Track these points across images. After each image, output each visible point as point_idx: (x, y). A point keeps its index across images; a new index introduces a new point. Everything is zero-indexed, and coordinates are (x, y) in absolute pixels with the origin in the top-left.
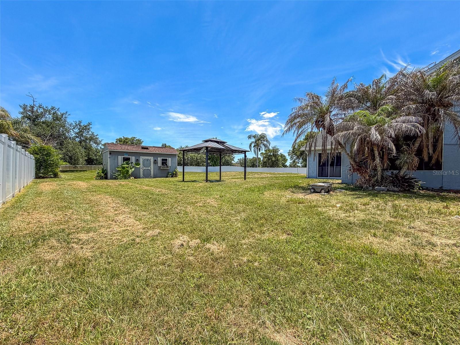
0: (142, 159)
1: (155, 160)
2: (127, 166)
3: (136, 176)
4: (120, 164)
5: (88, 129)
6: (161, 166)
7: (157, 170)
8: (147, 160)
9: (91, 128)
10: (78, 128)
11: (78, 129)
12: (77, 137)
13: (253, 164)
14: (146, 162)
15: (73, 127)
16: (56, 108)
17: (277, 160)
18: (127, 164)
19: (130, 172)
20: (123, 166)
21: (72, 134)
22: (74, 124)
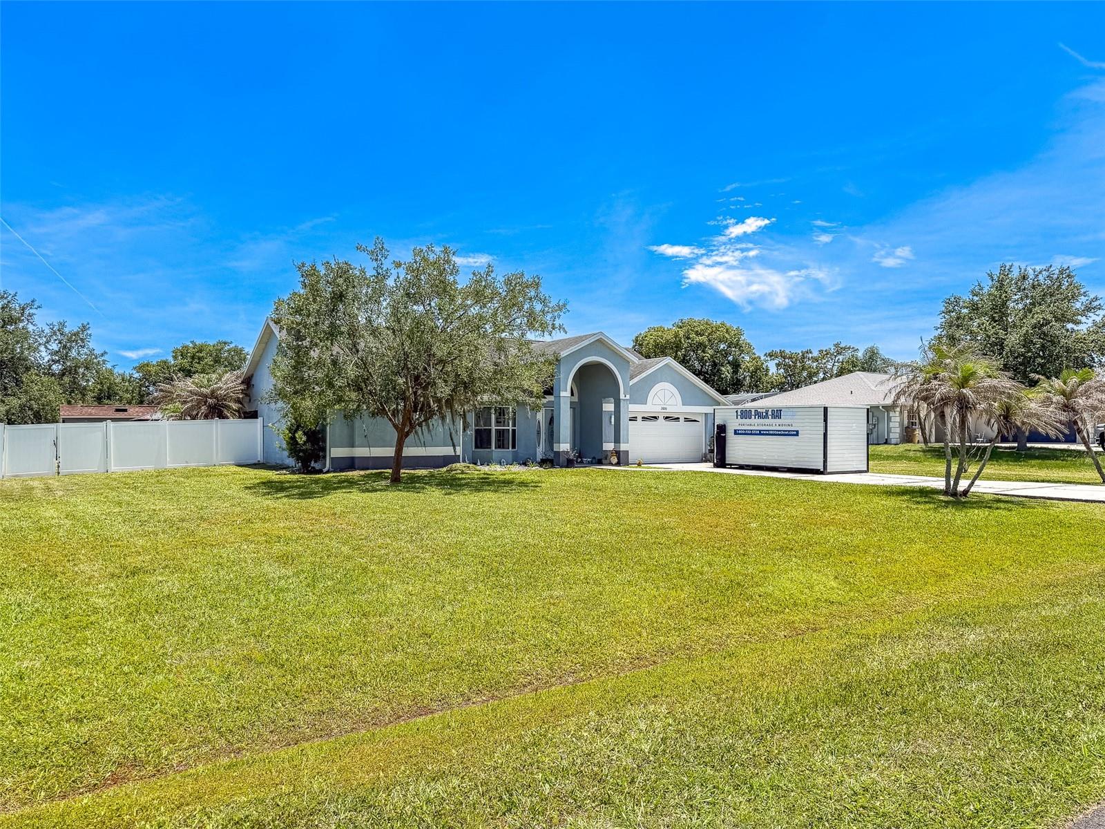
5: (83, 341)
9: (89, 337)
12: (55, 362)
21: (44, 356)
22: (47, 331)
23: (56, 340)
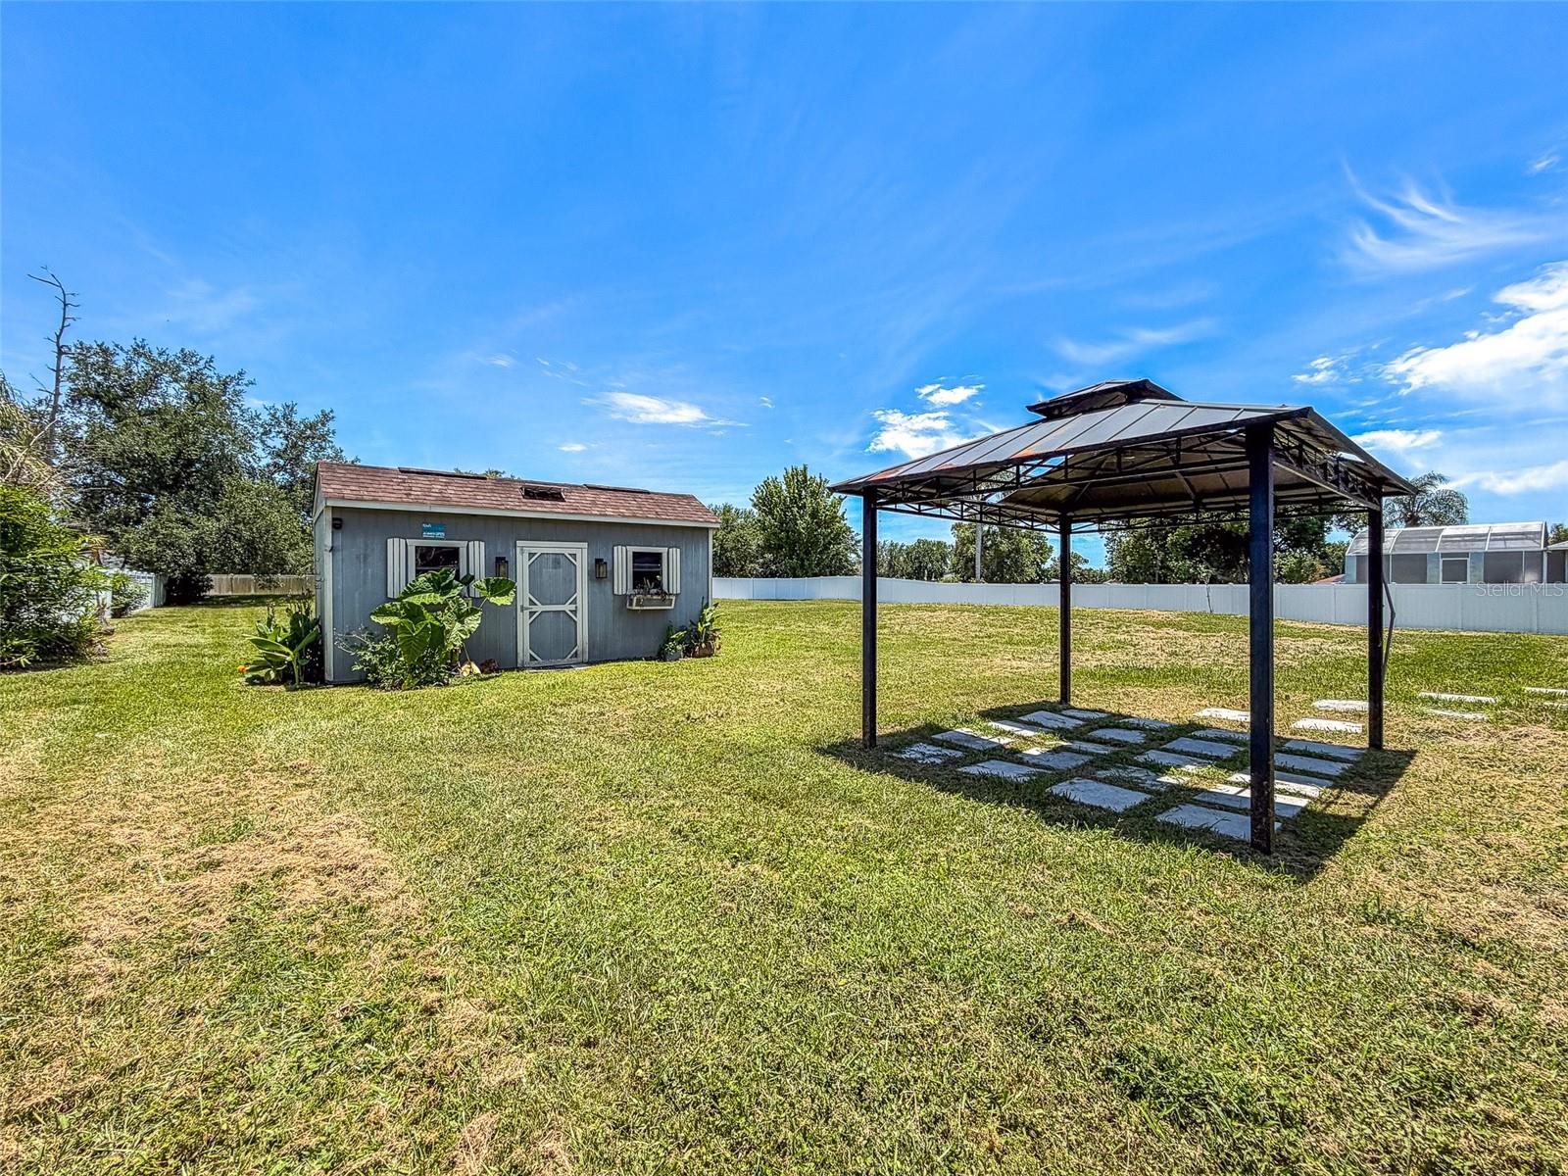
0: (525, 554)
1: (599, 561)
2: (439, 599)
3: (494, 659)
4: (395, 588)
5: (323, 437)
6: (631, 591)
7: (611, 618)
8: (557, 560)
9: (334, 433)
10: (281, 432)
11: (282, 435)
12: (278, 468)
13: (920, 566)
14: (548, 571)
15: (261, 430)
16: (201, 358)
17: (1017, 551)
18: (441, 587)
19: (456, 635)
20: (410, 599)
21: (261, 457)
22: (265, 417)
23: (280, 433)
